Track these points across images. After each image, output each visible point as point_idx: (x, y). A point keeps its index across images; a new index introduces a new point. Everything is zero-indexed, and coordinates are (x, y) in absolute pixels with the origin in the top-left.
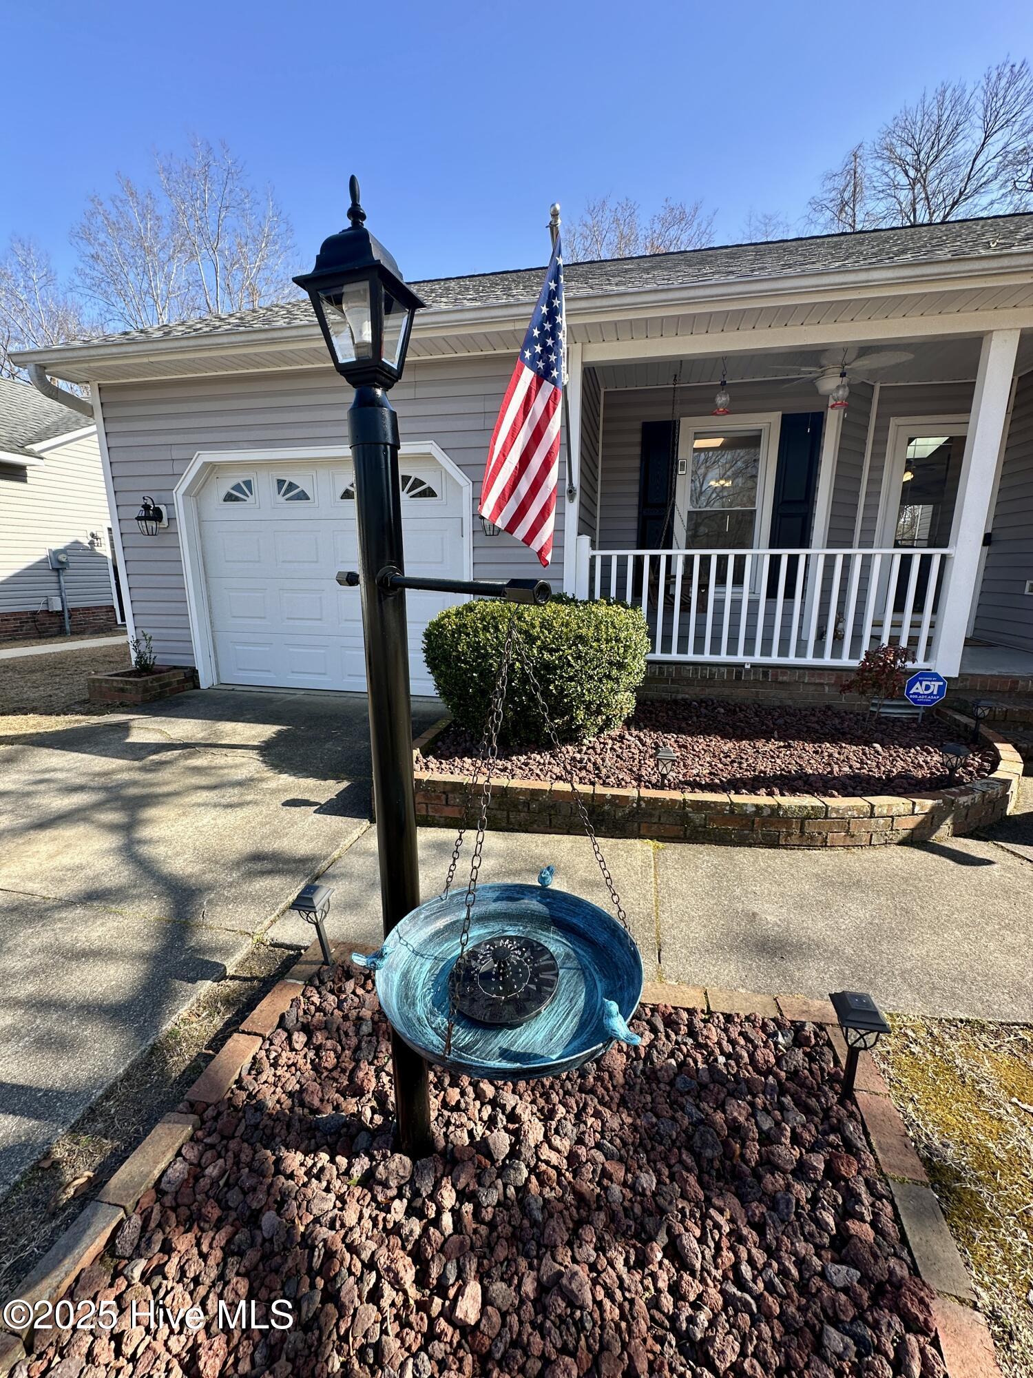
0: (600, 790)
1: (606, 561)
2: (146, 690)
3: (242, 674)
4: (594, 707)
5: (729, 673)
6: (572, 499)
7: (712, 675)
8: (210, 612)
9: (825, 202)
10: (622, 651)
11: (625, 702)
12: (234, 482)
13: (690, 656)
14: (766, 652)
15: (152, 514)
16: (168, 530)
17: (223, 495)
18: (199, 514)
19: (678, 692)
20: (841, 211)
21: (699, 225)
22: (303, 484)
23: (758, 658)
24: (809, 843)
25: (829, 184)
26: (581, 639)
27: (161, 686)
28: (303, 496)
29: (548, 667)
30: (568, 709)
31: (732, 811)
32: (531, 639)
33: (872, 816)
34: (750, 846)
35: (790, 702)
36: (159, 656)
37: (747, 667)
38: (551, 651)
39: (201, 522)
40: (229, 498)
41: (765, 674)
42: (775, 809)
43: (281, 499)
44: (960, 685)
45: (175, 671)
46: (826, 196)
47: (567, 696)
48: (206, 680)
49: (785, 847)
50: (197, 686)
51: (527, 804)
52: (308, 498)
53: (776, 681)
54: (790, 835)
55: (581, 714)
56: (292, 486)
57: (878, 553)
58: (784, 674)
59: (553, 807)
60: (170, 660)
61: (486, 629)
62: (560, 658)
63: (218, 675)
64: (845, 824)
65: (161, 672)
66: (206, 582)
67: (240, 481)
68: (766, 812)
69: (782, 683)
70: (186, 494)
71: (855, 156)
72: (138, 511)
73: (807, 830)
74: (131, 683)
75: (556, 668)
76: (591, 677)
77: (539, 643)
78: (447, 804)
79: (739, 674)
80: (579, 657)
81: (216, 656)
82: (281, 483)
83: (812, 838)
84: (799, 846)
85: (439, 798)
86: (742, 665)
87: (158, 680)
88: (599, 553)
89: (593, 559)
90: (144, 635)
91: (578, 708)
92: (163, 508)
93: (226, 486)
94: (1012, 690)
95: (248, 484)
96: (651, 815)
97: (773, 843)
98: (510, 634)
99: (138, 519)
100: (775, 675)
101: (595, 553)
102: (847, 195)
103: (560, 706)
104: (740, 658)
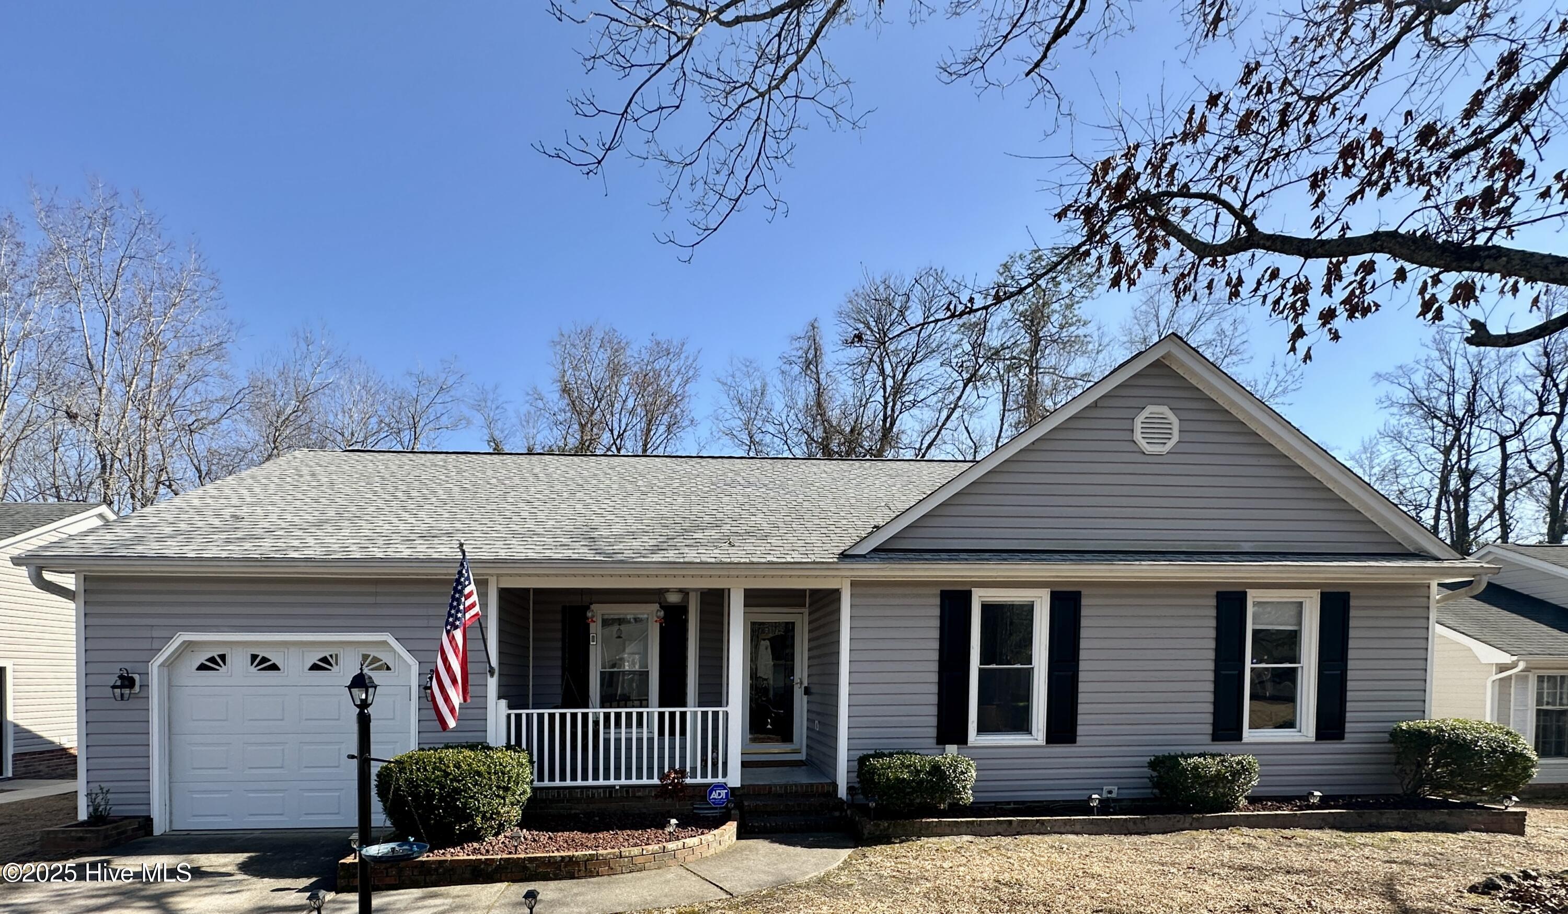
0: (479, 857)
1: (518, 717)
2: (106, 837)
3: (197, 820)
4: (488, 815)
5: (605, 792)
6: (492, 675)
7: (593, 794)
8: (170, 765)
9: (794, 359)
10: (506, 779)
11: (516, 813)
12: (209, 655)
13: (579, 782)
14: (629, 777)
15: (127, 682)
16: (140, 695)
17: (198, 664)
18: (169, 679)
19: (571, 809)
20: (808, 367)
21: (687, 358)
22: (275, 659)
23: (623, 781)
24: (590, 874)
25: (797, 344)
26: (479, 774)
27: (119, 834)
28: (274, 667)
29: (457, 791)
30: (470, 817)
31: (549, 861)
32: (447, 774)
33: (621, 857)
34: (560, 879)
35: (644, 810)
36: (114, 808)
37: (617, 787)
38: (459, 781)
39: (170, 686)
40: (202, 667)
41: (627, 792)
42: (571, 858)
43: (253, 669)
44: (741, 791)
45: (128, 821)
46: (794, 353)
47: (469, 808)
48: (159, 827)
49: (578, 878)
50: (150, 832)
51: (436, 870)
52: (278, 669)
53: (634, 796)
54: (579, 871)
55: (479, 820)
56: (264, 660)
57: (689, 710)
58: (639, 791)
59: (452, 869)
60: (122, 811)
61: (418, 770)
62: (463, 785)
63: (171, 822)
64: (606, 862)
65: (115, 822)
66: (169, 738)
67: (215, 654)
68: (567, 859)
69: (639, 797)
70: (162, 665)
71: (812, 326)
72: (114, 679)
73: (588, 867)
74: (92, 831)
75: (462, 791)
76: (486, 797)
77: (451, 777)
78: (387, 876)
79: (610, 793)
80: (476, 784)
81: (171, 805)
82: (254, 657)
83: (591, 871)
84: (585, 877)
85: (382, 872)
86: (614, 787)
87: (116, 828)
88: (513, 712)
89: (509, 716)
90: (101, 789)
91: (477, 816)
92: (137, 677)
93: (202, 658)
94: (770, 792)
95: (223, 657)
96: (507, 868)
97: (572, 877)
98: (433, 773)
99: (114, 687)
100: (634, 792)
101: (510, 711)
102: (810, 356)
103: (464, 815)
104: (612, 782)
